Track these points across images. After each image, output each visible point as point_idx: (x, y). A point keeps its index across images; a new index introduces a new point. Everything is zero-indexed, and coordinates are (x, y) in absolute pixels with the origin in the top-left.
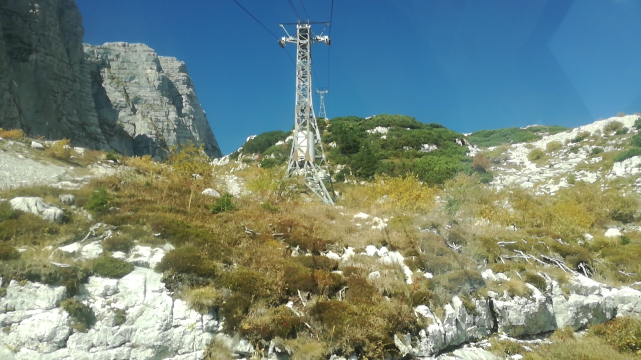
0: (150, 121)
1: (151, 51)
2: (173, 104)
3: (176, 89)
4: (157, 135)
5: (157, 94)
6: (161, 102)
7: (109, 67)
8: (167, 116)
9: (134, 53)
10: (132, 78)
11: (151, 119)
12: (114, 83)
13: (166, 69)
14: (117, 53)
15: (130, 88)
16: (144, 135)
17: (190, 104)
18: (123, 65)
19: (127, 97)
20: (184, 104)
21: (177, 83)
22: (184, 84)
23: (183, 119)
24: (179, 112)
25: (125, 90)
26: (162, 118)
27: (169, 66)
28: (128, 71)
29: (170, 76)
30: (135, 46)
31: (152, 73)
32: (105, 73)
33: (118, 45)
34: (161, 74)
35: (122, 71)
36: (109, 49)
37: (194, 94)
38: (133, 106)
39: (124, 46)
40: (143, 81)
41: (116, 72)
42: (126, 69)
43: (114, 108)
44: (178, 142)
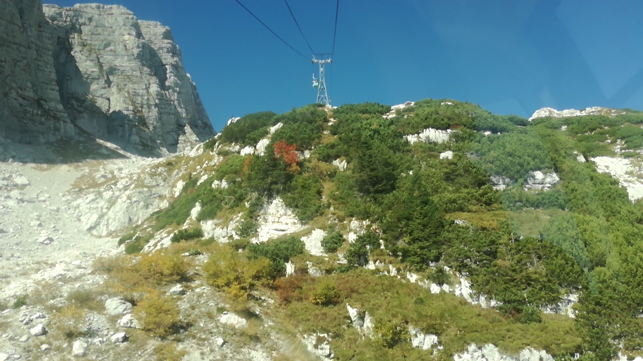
0: (126, 95)
1: (129, 14)
2: (155, 75)
3: (159, 58)
4: (135, 111)
5: (135, 64)
6: (141, 73)
7: (80, 32)
8: (147, 88)
9: (110, 16)
10: (107, 45)
11: (128, 92)
12: (85, 51)
13: (147, 36)
14: (90, 15)
15: (105, 56)
16: (120, 111)
17: (175, 76)
18: (97, 30)
19: (101, 66)
20: (168, 76)
21: (161, 51)
22: (168, 52)
23: (167, 92)
24: (162, 85)
25: (98, 59)
26: (141, 92)
27: (152, 31)
28: (102, 37)
29: (152, 43)
30: (111, 8)
31: (130, 39)
32: (75, 39)
33: (91, 7)
34: (141, 41)
35: (96, 37)
36: (81, 11)
37: (180, 64)
38: (108, 78)
39: (99, 8)
40: (120, 48)
41: (89, 38)
42: (100, 34)
43: (85, 80)
44: (160, 119)
